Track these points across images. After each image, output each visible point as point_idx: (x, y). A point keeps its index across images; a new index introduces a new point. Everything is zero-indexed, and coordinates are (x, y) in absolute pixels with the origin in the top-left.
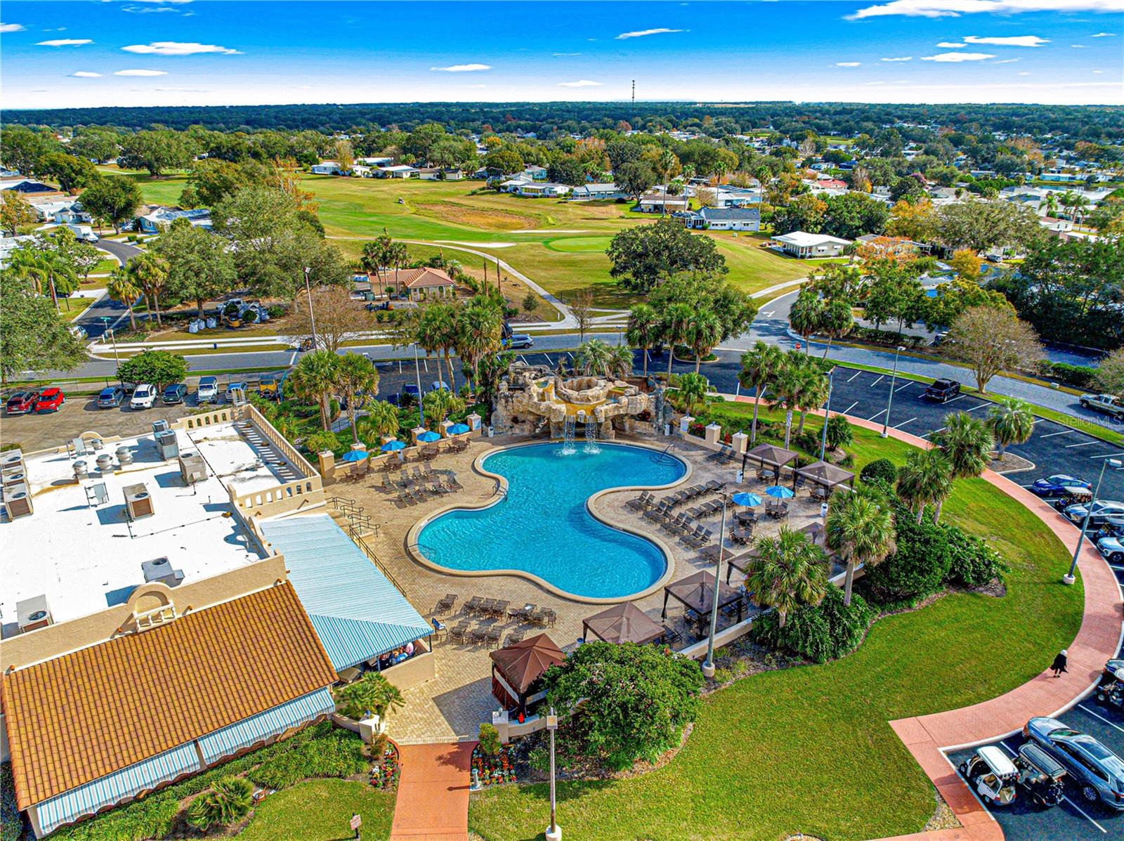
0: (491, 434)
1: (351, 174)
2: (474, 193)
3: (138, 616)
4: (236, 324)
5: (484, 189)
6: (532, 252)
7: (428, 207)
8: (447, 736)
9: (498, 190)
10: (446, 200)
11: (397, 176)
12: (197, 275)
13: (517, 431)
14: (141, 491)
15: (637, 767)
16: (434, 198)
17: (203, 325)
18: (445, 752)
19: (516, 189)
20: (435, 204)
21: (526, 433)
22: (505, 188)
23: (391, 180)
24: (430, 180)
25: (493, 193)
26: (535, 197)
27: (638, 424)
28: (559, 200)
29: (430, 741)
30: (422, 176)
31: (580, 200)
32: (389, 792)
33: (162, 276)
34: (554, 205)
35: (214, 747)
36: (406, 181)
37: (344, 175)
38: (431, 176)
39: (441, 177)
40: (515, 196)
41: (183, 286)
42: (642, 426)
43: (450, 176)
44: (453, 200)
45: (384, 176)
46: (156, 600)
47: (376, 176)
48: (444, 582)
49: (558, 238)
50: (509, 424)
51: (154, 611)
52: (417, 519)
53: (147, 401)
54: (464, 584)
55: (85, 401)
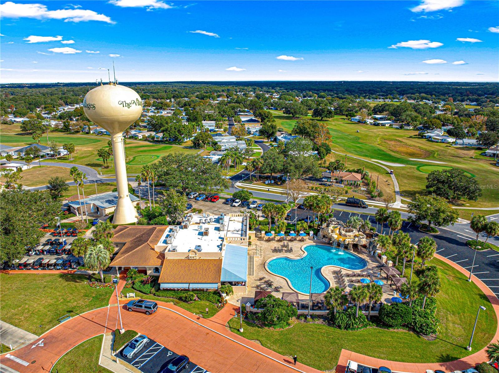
0: (315, 239)
1: (365, 123)
2: (411, 137)
3: (190, 255)
4: (279, 183)
5: (416, 135)
6: (409, 170)
7: (387, 141)
8: (238, 305)
9: (422, 136)
10: (398, 139)
11: (383, 125)
12: (270, 167)
13: (324, 240)
14: (207, 230)
15: (271, 328)
16: (393, 137)
17: (270, 182)
18: (235, 308)
19: (430, 137)
20: (391, 140)
21: (327, 242)
22: (425, 136)
23: (380, 127)
24: (397, 128)
25: (419, 138)
26: (437, 142)
27: (362, 248)
28: (448, 145)
29: (234, 304)
30: (394, 126)
31: (458, 146)
32: (219, 309)
33: (261, 165)
34: (444, 147)
35: (192, 286)
36: (387, 128)
37: (362, 123)
38: (398, 126)
39: (401, 127)
40: (429, 140)
41: (265, 169)
42: (364, 250)
43: (406, 127)
44: (400, 139)
45: (378, 125)
46: (194, 254)
47: (375, 125)
48: (266, 274)
49: (426, 165)
50: (322, 237)
51: (193, 256)
52: (274, 256)
53: (236, 205)
54: (271, 276)
55: (224, 201)
